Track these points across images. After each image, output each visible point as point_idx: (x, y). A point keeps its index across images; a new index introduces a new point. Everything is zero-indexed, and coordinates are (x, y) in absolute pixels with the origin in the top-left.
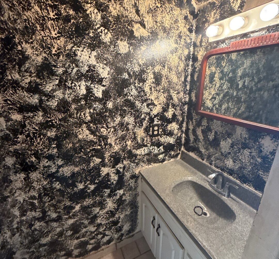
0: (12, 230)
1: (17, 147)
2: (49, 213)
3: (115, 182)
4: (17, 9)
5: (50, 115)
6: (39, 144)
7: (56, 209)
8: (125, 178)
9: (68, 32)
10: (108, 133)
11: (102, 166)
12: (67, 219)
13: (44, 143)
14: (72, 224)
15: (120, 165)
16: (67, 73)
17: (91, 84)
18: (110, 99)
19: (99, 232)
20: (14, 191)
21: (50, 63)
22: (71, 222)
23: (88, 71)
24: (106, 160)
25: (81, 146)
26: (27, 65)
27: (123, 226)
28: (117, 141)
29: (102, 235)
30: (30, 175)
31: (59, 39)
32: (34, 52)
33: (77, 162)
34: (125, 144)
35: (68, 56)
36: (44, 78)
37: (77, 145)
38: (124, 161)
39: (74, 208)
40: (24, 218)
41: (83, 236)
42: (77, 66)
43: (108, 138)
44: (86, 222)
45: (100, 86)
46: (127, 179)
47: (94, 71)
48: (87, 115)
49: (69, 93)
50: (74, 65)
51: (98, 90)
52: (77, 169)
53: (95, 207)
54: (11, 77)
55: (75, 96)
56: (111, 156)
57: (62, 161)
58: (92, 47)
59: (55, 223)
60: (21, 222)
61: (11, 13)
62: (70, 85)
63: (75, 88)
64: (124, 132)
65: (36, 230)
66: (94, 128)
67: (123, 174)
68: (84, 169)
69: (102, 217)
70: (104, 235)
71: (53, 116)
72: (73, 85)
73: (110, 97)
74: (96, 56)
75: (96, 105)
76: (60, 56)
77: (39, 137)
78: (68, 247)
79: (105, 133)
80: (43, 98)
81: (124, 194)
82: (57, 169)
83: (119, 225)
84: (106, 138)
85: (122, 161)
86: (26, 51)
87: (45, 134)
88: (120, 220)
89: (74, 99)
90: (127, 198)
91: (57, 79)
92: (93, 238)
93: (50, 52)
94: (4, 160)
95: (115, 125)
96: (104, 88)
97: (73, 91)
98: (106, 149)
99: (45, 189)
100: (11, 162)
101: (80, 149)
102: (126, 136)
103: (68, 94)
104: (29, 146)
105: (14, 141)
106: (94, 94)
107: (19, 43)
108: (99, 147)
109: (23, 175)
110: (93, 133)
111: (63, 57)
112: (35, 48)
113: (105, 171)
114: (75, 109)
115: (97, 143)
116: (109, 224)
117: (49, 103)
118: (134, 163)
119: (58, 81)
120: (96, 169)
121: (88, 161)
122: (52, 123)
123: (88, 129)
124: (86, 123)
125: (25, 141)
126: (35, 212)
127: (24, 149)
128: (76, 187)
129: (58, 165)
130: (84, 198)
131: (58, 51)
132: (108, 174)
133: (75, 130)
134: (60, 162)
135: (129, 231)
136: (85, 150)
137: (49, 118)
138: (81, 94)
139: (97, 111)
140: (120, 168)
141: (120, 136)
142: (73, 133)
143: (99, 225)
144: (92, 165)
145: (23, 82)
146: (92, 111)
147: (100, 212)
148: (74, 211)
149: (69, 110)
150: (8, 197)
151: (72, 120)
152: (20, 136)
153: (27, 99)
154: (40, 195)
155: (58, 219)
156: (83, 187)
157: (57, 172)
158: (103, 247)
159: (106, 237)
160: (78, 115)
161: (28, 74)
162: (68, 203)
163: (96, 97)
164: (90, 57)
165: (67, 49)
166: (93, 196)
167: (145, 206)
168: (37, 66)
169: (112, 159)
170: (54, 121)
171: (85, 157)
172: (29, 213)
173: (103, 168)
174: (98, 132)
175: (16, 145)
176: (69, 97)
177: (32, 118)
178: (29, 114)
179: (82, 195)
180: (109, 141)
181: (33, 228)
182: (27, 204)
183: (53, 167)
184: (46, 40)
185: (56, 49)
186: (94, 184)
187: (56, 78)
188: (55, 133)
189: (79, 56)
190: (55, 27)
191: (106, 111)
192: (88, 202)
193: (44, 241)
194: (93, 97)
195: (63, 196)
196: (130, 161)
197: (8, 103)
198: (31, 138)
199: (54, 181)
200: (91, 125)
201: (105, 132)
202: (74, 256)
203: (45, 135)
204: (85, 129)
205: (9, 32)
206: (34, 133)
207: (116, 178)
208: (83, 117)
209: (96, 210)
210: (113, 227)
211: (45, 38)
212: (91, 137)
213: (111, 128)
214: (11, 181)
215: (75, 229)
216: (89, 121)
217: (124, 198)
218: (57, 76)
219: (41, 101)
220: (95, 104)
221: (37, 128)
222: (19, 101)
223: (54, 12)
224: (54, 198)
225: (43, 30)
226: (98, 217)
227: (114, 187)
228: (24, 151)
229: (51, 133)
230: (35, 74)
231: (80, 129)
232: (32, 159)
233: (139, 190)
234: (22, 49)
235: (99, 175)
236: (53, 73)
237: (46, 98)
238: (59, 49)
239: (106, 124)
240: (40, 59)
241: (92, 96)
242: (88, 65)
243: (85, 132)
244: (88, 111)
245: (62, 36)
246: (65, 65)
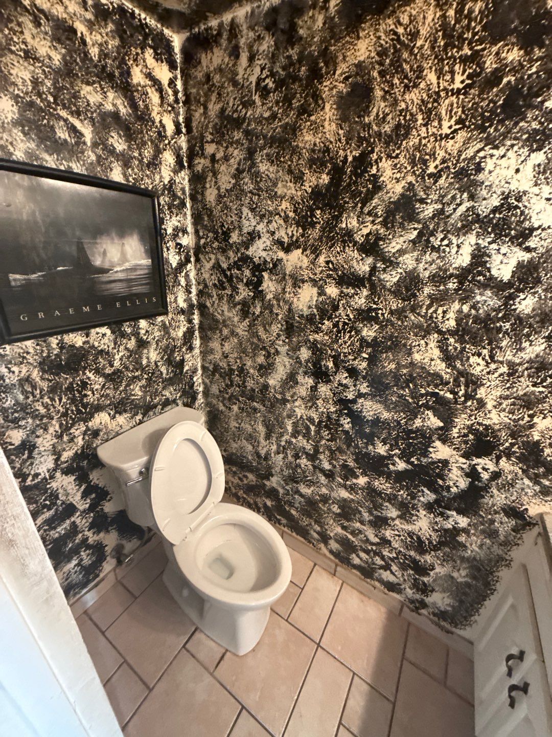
0: (279, 446)
1: (318, 337)
2: (322, 457)
3: (454, 490)
4: (395, 93)
5: (379, 299)
6: (346, 343)
7: (332, 459)
8: (487, 500)
9: (482, 115)
10: (488, 373)
11: (439, 439)
12: (340, 485)
13: (352, 344)
14: (345, 500)
15: (485, 464)
16: (443, 214)
17: (490, 243)
18: (531, 288)
19: (381, 552)
20: (296, 398)
21: (415, 195)
22: (344, 494)
23: (495, 210)
24: (455, 430)
25: (411, 375)
26: (375, 202)
27: (433, 591)
28: (505, 403)
29: (383, 563)
30: (319, 386)
31: (453, 138)
32: (395, 176)
33: (392, 403)
34: (527, 419)
35: (461, 174)
36: (393, 226)
37: (405, 371)
38: (504, 459)
39: (357, 477)
40: (294, 440)
41: (353, 533)
42: (472, 197)
43: (483, 385)
44: (366, 516)
45: (516, 249)
46: (493, 505)
47: (517, 207)
48: (451, 315)
49: (429, 259)
50: (465, 195)
51: (505, 261)
52: (386, 415)
53: (393, 505)
54: (347, 224)
55: (440, 268)
56: (470, 428)
57: (368, 386)
58: (536, 141)
59: (323, 478)
60: (289, 443)
61: (383, 104)
62: (437, 243)
63: (447, 249)
64: (541, 389)
65: (300, 466)
66: (456, 349)
67: (486, 488)
68: (399, 423)
69: (396, 533)
70: (387, 567)
71: (382, 302)
72: (446, 242)
73: (538, 281)
74: (539, 165)
75: (484, 298)
76: (440, 176)
77: (350, 332)
78: (326, 527)
79: (477, 371)
80: (378, 265)
81: (465, 530)
82: (357, 397)
83: (426, 579)
84: (474, 383)
85: (498, 458)
86: (382, 175)
88: (432, 573)
89: (434, 276)
90: (473, 545)
91: (415, 229)
92: (367, 552)
93: (423, 170)
94: (299, 350)
95: (517, 361)
96: (526, 257)
97: (438, 258)
98: (466, 408)
99: (329, 418)
100: (305, 356)
101: (407, 382)
102: (542, 401)
103: (426, 263)
104: (332, 342)
105: (317, 327)
106: (489, 270)
107: (376, 161)
108: (449, 396)
109: (310, 381)
110: (448, 358)
111: (447, 178)
112: (398, 166)
113: (441, 451)
114: (429, 296)
115: (447, 383)
116: (406, 559)
117: (385, 275)
118: (537, 482)
119: (416, 233)
120: (423, 436)
121: (414, 413)
122: (377, 314)
123: (439, 347)
124: (440, 332)
125: (330, 332)
126: (308, 442)
127: (325, 345)
128: (373, 445)
129: (359, 390)
130: (380, 474)
131: (440, 167)
132: (445, 463)
133: (412, 340)
134: (364, 388)
135: (442, 615)
136: (415, 385)
137: (375, 303)
138: (454, 266)
139: (481, 311)
140: (484, 469)
141: (521, 393)
142: (405, 345)
143: (385, 542)
144: (418, 423)
145: (359, 233)
146: (466, 308)
147: (397, 522)
148: (354, 481)
149: (415, 296)
150: (288, 401)
151: (413, 318)
152: (326, 322)
153: (355, 264)
154: (320, 422)
155: (330, 475)
156: (385, 454)
157: (354, 401)
158: (377, 584)
159: (388, 572)
160: (430, 311)
161: (371, 219)
162: (351, 464)
163: (492, 278)
164: (517, 171)
165: (462, 158)
166: (395, 482)
168: (390, 202)
169: (471, 437)
170: (380, 312)
171: (410, 400)
172: (300, 438)
173: (438, 444)
174: (462, 361)
175: (318, 333)
176: (426, 269)
177: (350, 297)
178: (349, 291)
179: (377, 466)
180: (481, 393)
181: (298, 461)
182: (302, 424)
183: (351, 390)
184: (425, 145)
185: (437, 162)
186: (408, 462)
187: (416, 226)
188: (374, 334)
189: (487, 172)
190: (455, 110)
191: (505, 318)
192: (381, 484)
193: (306, 490)
194: (485, 276)
195: (349, 446)
196: (524, 471)
197: (329, 267)
198: (338, 330)
199: (345, 414)
200: (452, 340)
201: (479, 369)
202: (329, 547)
203: (358, 332)
204: (432, 344)
205: (368, 142)
206: (345, 323)
207: (463, 484)
208: (440, 317)
209: (393, 513)
210: (412, 572)
211: (424, 142)
212: (440, 367)
213: (502, 363)
214: (297, 383)
215: (347, 512)
216: (448, 331)
217: (462, 538)
218: (419, 222)
219: (373, 269)
220: (481, 294)
221: (352, 316)
222: (343, 266)
223: (467, 73)
224: (336, 440)
225: (426, 125)
226: (390, 525)
227: (449, 498)
228: (323, 347)
229: (369, 332)
230: (381, 219)
231: (422, 342)
232: (328, 364)
233: (517, 554)
234: (378, 171)
235: (425, 454)
236: (412, 216)
237: (383, 266)
238: (444, 161)
239: (492, 349)
240: (399, 189)
241: (480, 273)
242: (503, 193)
243: (430, 351)
244: (456, 306)
245: (464, 126)
246: (443, 197)
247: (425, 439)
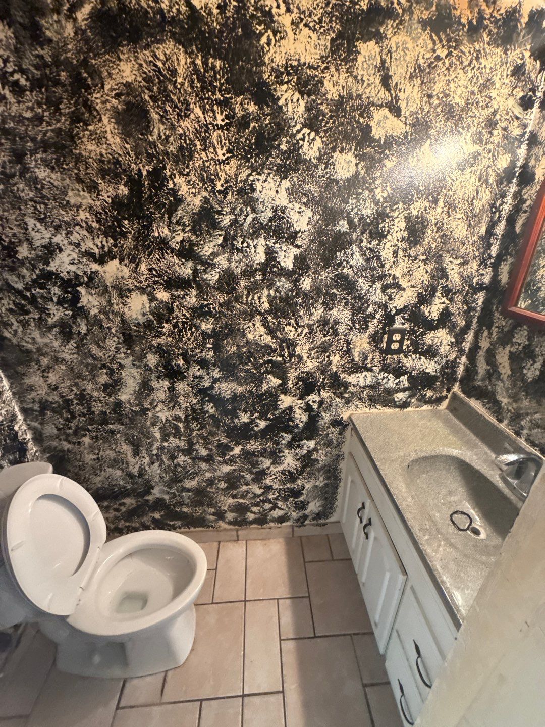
0: (151, 456)
1: (161, 340)
2: (197, 447)
3: (301, 425)
4: (170, 119)
5: (207, 296)
6: (189, 340)
7: (207, 444)
8: (321, 422)
9: (243, 148)
10: (298, 335)
11: (282, 393)
12: (221, 463)
13: (196, 339)
14: (228, 474)
15: (313, 398)
16: (238, 223)
17: (274, 244)
18: (306, 272)
19: (267, 498)
20: (156, 404)
21: (212, 207)
22: (226, 469)
23: (271, 220)
24: (290, 382)
25: (250, 352)
26: (180, 212)
27: (308, 503)
28: (313, 352)
29: (271, 505)
30: (176, 385)
31: (228, 163)
32: (191, 191)
33: (242, 378)
34: (327, 359)
35: (241, 192)
36: (202, 234)
37: (244, 350)
38: (322, 390)
39: (232, 450)
40: (166, 444)
41: (243, 497)
42: (254, 210)
43: (297, 344)
44: (249, 477)
45: (291, 247)
46: (325, 424)
47: (283, 218)
48: (264, 299)
49: (237, 259)
50: (249, 209)
51: (287, 256)
52: (240, 389)
53: (265, 457)
54: (159, 233)
55: (246, 265)
56: (298, 377)
57: (219, 371)
58: (282, 172)
59: (204, 464)
60: (161, 448)
61: (162, 127)
62: (239, 246)
63: (248, 250)
64: (329, 338)
65: (179, 465)
66: (274, 323)
67: (318, 414)
68: (251, 392)
69: (274, 477)
70: (275, 507)
71: (210, 298)
72: (245, 245)
73: (308, 268)
74: (288, 189)
75: (281, 283)
76: (227, 193)
77: (190, 329)
78: (219, 505)
79: (291, 336)
80: (199, 267)
81: (315, 450)
82: (212, 383)
83: (301, 499)
84: (292, 345)
85: (319, 391)
86: (179, 190)
87: (198, 326)
88: (304, 492)
89: (244, 271)
90: (322, 457)
91: (220, 235)
92: (257, 505)
93: (213, 187)
94: (146, 358)
95: (312, 323)
96: (298, 251)
97: (244, 257)
98: (292, 364)
99: (193, 410)
100: (153, 361)
101: (248, 358)
102: (331, 345)
103: (236, 262)
104: (177, 342)
105: (158, 332)
106: (279, 263)
107: (170, 176)
108: (279, 359)
109: (166, 384)
110: (271, 332)
111: (232, 195)
112: (191, 183)
113: (286, 401)
114: (246, 287)
115: (276, 350)
116: (285, 492)
117: (207, 275)
118: (342, 398)
119: (221, 238)
120: (271, 395)
121: (259, 380)
122: (209, 309)
123: (263, 325)
124: (261, 314)
125: (172, 334)
126: (180, 440)
127: (170, 346)
128: (237, 417)
129: (213, 377)
130: (249, 438)
131: (225, 186)
132: (290, 408)
133: (243, 324)
134: (217, 374)
135: (318, 516)
136: (255, 359)
137: (205, 300)
138: (256, 262)
139: (282, 293)
140: (314, 402)
141: (319, 343)
142: (239, 329)
143: (268, 488)
144: (265, 387)
145: (173, 240)
146: (272, 293)
147: (272, 469)
148: (231, 453)
149: (235, 289)
150: (148, 410)
151: (238, 307)
152: (166, 325)
153: (178, 268)
154: (186, 417)
155: (209, 459)
156: (249, 420)
157: (212, 387)
158: (272, 524)
159: (277, 509)
160: (249, 299)
161: (180, 228)
162: (224, 440)
163: (282, 268)
164: (277, 192)
165: (239, 179)
166: (262, 439)
167: (352, 481)
168: (193, 213)
169: (300, 383)
170: (211, 306)
171: (255, 371)
172: (171, 439)
173: (282, 397)
174: (280, 331)
175: (160, 337)
176: (237, 267)
177: (182, 299)
178: (178, 293)
179: (244, 433)
180: (298, 350)
181: (175, 461)
182: (170, 425)
183: (206, 378)
184: (208, 167)
185: (222, 182)
186: (266, 419)
187: (220, 233)
188: (212, 327)
189: (258, 192)
190: (223, 142)
191: (297, 295)
192: (253, 446)
193: (190, 484)
194: (278, 267)
195: (218, 427)
196: (334, 393)
197: (153, 274)
198: (179, 330)
199: (207, 401)
200: (270, 318)
201: (292, 334)
202: (226, 520)
203: (198, 328)
204: (258, 324)
205: (158, 159)
206: (183, 323)
207: (305, 418)
208: (257, 302)
209: (266, 463)
210: (291, 499)
211: (207, 164)
212: (267, 339)
213: (304, 326)
214: (153, 389)
215: (233, 481)
216: (266, 311)
217: (314, 456)
218: (221, 229)
219: (195, 271)
220: (279, 281)
221: (188, 315)
222: (166, 272)
223: (224, 114)
224: (205, 427)
225: (204, 150)
226: (268, 474)
227: (300, 433)
228: (169, 348)
229: (207, 326)
230: (189, 228)
231: (250, 324)
232: (179, 362)
233: (345, 449)
234: (175, 185)
235: (276, 408)
236: (215, 225)
237: (203, 268)
238: (226, 181)
239: (296, 318)
240: (197, 202)
241: (274, 266)
242: (273, 208)
243: (258, 330)
244: (265, 292)
245: (233, 156)
246: (234, 209)
247: (272, 396)
